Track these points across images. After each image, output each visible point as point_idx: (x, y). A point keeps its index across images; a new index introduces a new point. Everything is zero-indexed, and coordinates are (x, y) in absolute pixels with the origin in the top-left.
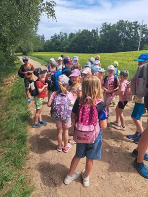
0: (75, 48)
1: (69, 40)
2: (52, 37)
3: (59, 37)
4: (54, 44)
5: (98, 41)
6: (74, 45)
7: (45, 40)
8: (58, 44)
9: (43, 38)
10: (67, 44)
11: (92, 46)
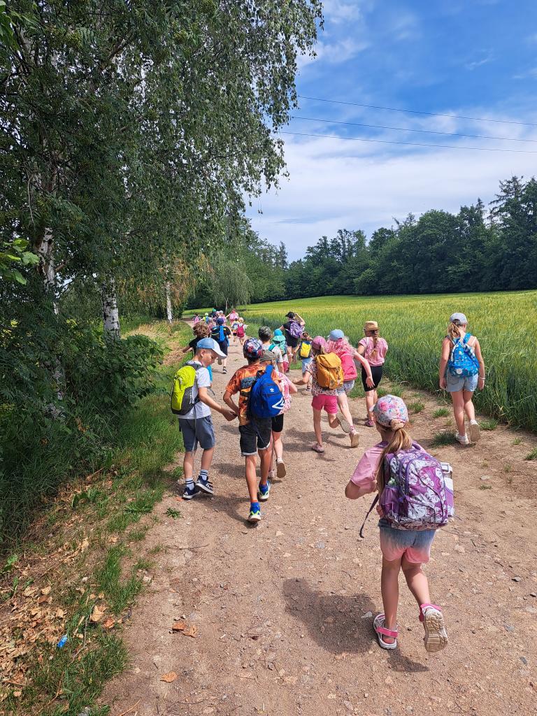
0: (398, 279)
1: (375, 254)
2: (310, 250)
3: (336, 247)
4: (318, 271)
5: (488, 244)
6: (392, 269)
7: (290, 260)
8: (333, 271)
9: (282, 255)
10: (367, 267)
11: (465, 267)
